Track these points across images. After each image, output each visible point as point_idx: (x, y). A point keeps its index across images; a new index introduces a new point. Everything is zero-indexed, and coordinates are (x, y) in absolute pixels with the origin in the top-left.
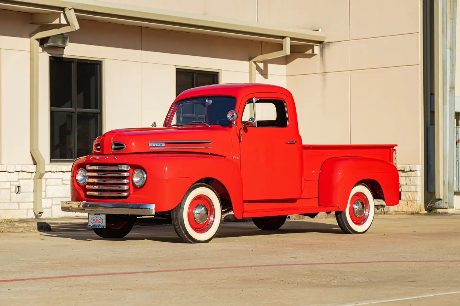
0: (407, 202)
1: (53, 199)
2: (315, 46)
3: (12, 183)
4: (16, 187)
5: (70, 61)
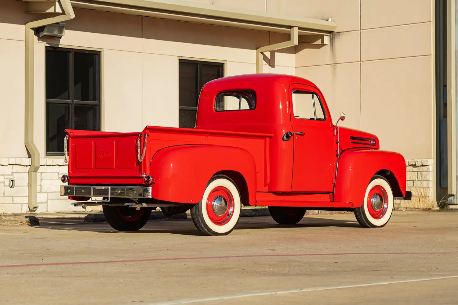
0: (419, 198)
1: (49, 193)
2: (325, 36)
3: (6, 177)
4: (10, 181)
5: (66, 51)
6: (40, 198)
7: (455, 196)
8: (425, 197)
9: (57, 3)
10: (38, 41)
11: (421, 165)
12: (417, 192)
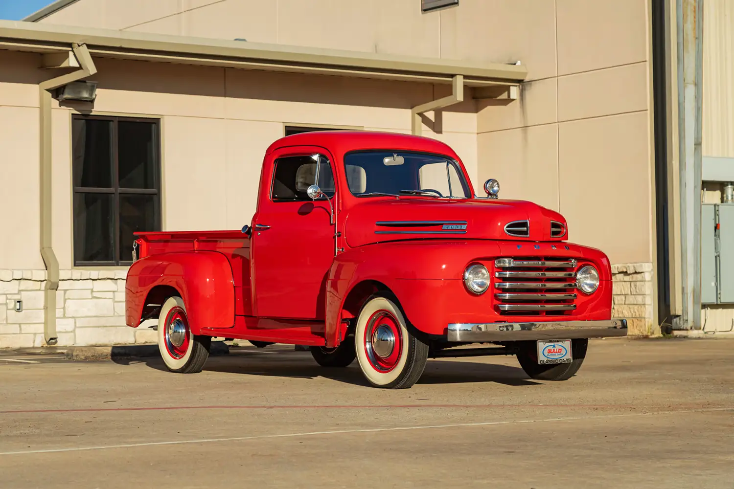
0: (633, 321)
1: (77, 319)
2: (511, 87)
3: (9, 296)
4: (15, 302)
6: (62, 325)
7: (682, 317)
8: (640, 318)
9: (71, 54)
10: (60, 106)
11: (634, 272)
12: (630, 311)
